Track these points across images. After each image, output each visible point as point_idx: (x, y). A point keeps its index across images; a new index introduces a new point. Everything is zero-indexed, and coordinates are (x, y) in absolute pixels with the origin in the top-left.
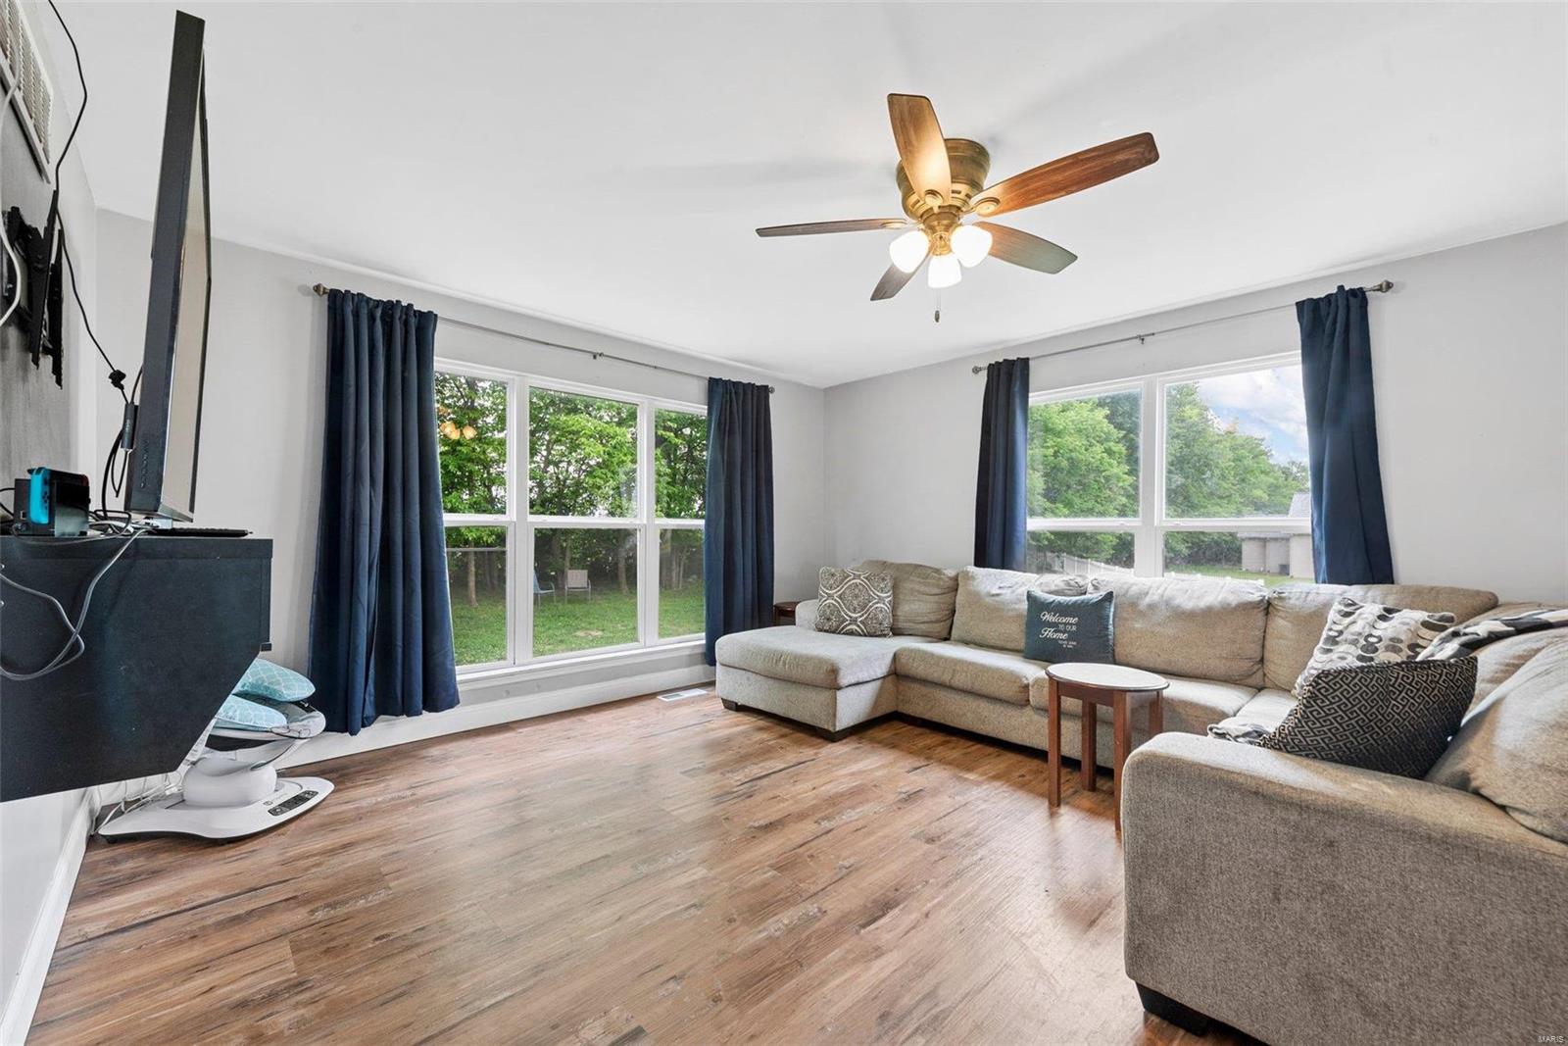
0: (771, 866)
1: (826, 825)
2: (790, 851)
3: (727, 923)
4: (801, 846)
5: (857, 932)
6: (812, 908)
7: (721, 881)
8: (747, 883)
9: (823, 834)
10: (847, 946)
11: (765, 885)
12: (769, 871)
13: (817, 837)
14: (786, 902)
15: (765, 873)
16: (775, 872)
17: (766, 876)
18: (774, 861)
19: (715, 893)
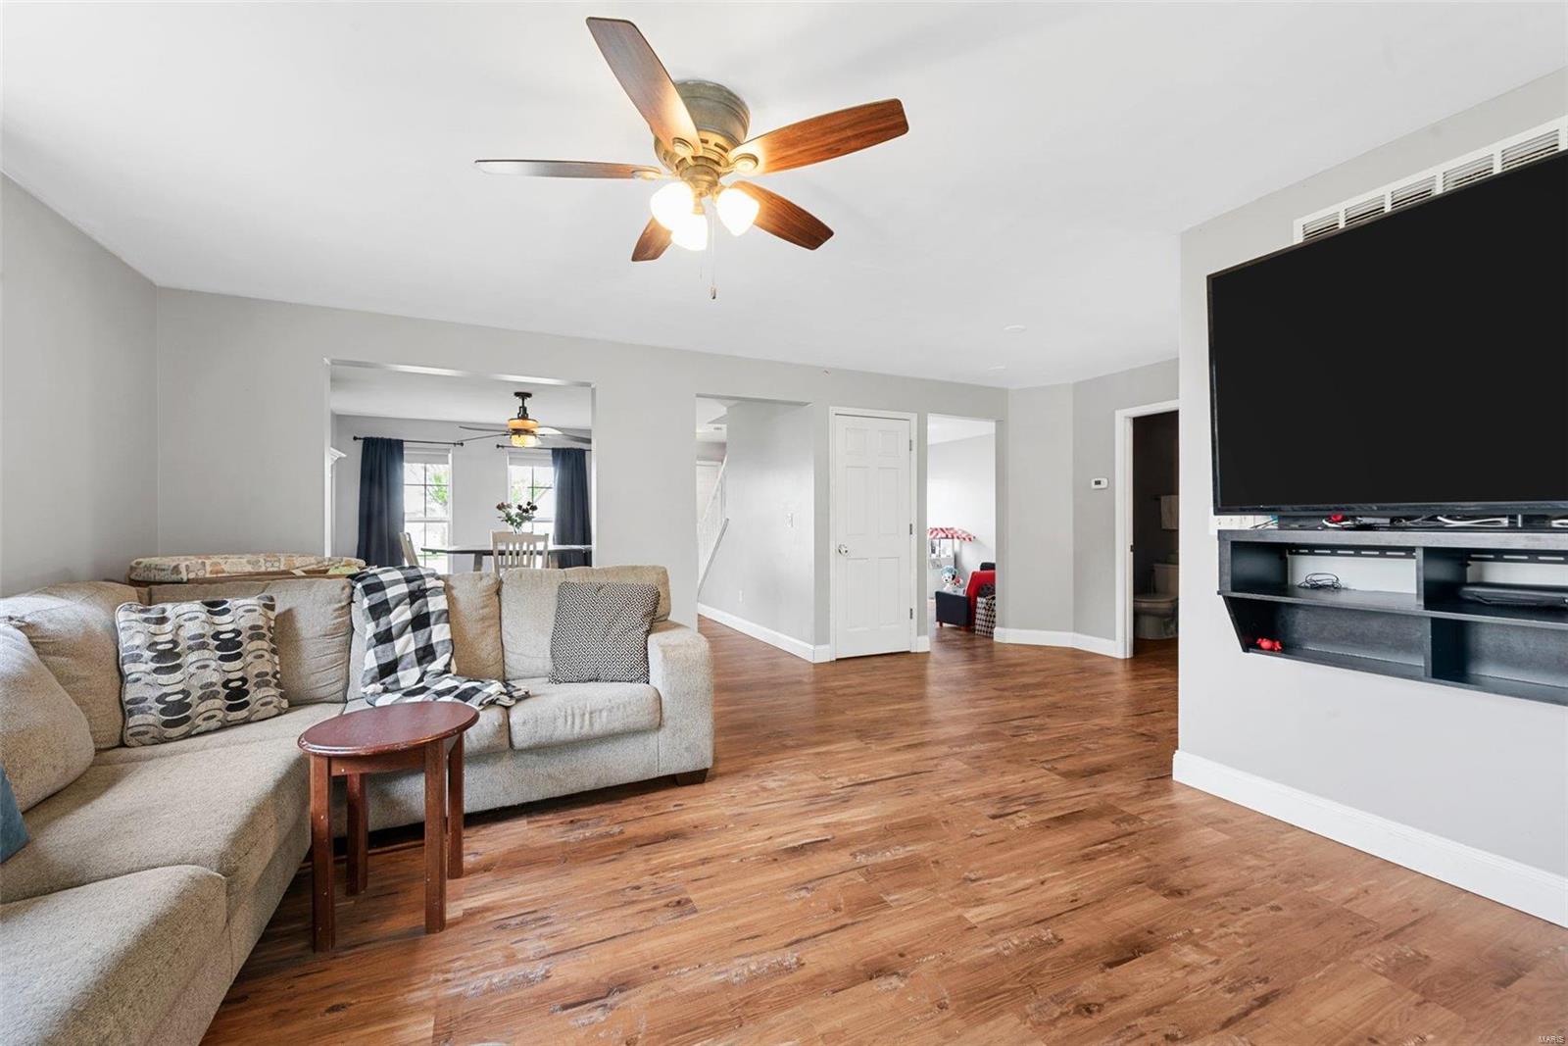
0: (889, 907)
1: (790, 957)
2: (859, 922)
3: (940, 861)
4: (843, 927)
5: (833, 838)
6: (862, 859)
7: (946, 900)
8: (919, 892)
9: (805, 939)
10: (847, 832)
11: (901, 887)
12: (891, 901)
13: (815, 937)
14: (884, 868)
15: (897, 900)
16: (885, 898)
17: (896, 897)
18: (883, 913)
19: (952, 889)
